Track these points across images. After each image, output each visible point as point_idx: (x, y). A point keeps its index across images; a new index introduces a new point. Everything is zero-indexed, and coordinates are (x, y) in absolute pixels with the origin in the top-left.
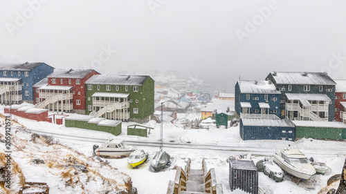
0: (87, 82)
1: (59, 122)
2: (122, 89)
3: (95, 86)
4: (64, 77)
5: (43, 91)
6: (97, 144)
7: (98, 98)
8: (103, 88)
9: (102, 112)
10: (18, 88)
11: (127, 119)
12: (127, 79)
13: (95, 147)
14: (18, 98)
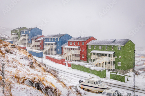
0: (88, 44)
1: (69, 65)
2: (109, 48)
3: (92, 46)
4: (76, 41)
5: (65, 49)
6: (82, 80)
7: (94, 54)
8: (97, 47)
9: (96, 62)
10: (55, 47)
11: (113, 69)
12: (113, 42)
13: (80, 81)
14: (54, 52)
